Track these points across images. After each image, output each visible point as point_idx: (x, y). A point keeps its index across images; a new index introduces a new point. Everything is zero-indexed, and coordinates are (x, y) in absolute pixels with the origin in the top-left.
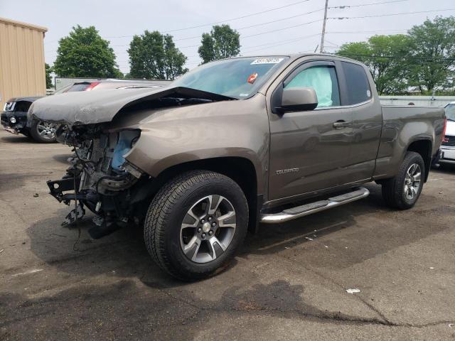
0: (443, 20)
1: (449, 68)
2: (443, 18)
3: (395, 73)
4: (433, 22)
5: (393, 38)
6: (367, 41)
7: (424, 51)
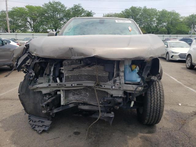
0: (56, 3)
1: (61, 22)
2: (56, 2)
3: (41, 23)
4: (52, 3)
5: (37, 7)
6: (25, 7)
7: (51, 14)
